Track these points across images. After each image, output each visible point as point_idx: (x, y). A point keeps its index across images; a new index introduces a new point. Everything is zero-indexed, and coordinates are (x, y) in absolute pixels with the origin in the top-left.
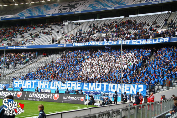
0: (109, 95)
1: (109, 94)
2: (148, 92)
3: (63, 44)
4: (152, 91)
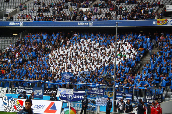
0: (95, 102)
1: (95, 100)
2: (154, 99)
3: (19, 22)
4: (159, 99)
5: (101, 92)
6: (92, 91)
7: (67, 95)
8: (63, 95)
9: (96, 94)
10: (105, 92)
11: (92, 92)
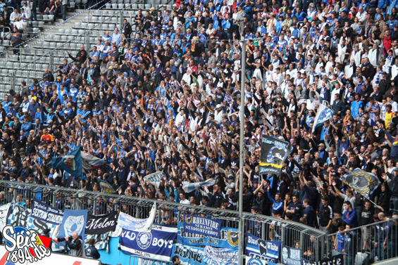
5: (214, 230)
6: (194, 225)
7: (137, 233)
8: (128, 233)
9: (204, 234)
10: (223, 232)
11: (194, 229)
